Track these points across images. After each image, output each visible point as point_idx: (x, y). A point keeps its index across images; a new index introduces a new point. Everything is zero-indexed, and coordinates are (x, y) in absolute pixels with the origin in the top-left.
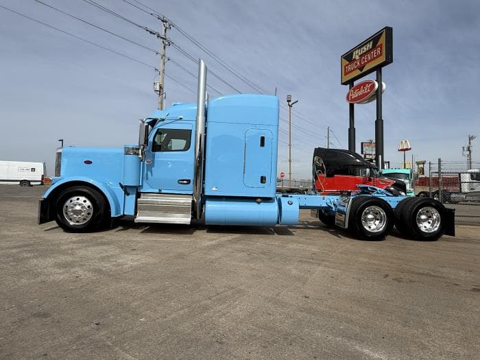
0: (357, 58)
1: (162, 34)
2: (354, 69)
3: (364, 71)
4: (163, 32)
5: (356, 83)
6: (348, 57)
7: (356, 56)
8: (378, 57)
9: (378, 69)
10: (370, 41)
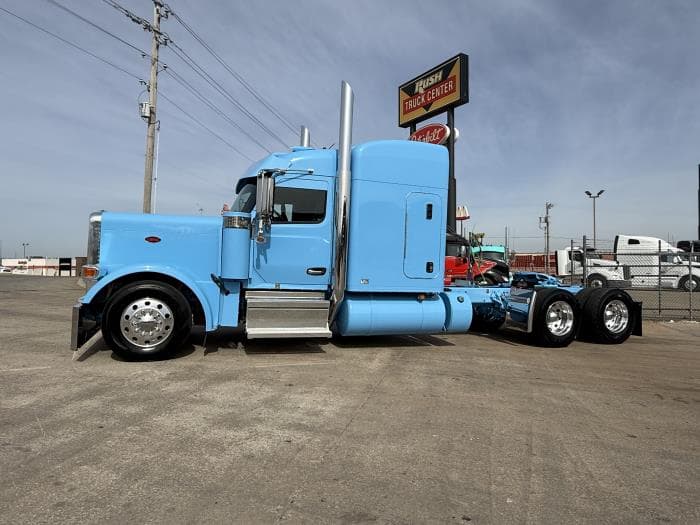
0: (421, 91)
1: (154, 23)
2: (417, 107)
3: (430, 110)
4: (156, 22)
5: (419, 126)
6: (409, 89)
7: (420, 88)
8: (449, 93)
9: (450, 109)
10: (438, 71)
